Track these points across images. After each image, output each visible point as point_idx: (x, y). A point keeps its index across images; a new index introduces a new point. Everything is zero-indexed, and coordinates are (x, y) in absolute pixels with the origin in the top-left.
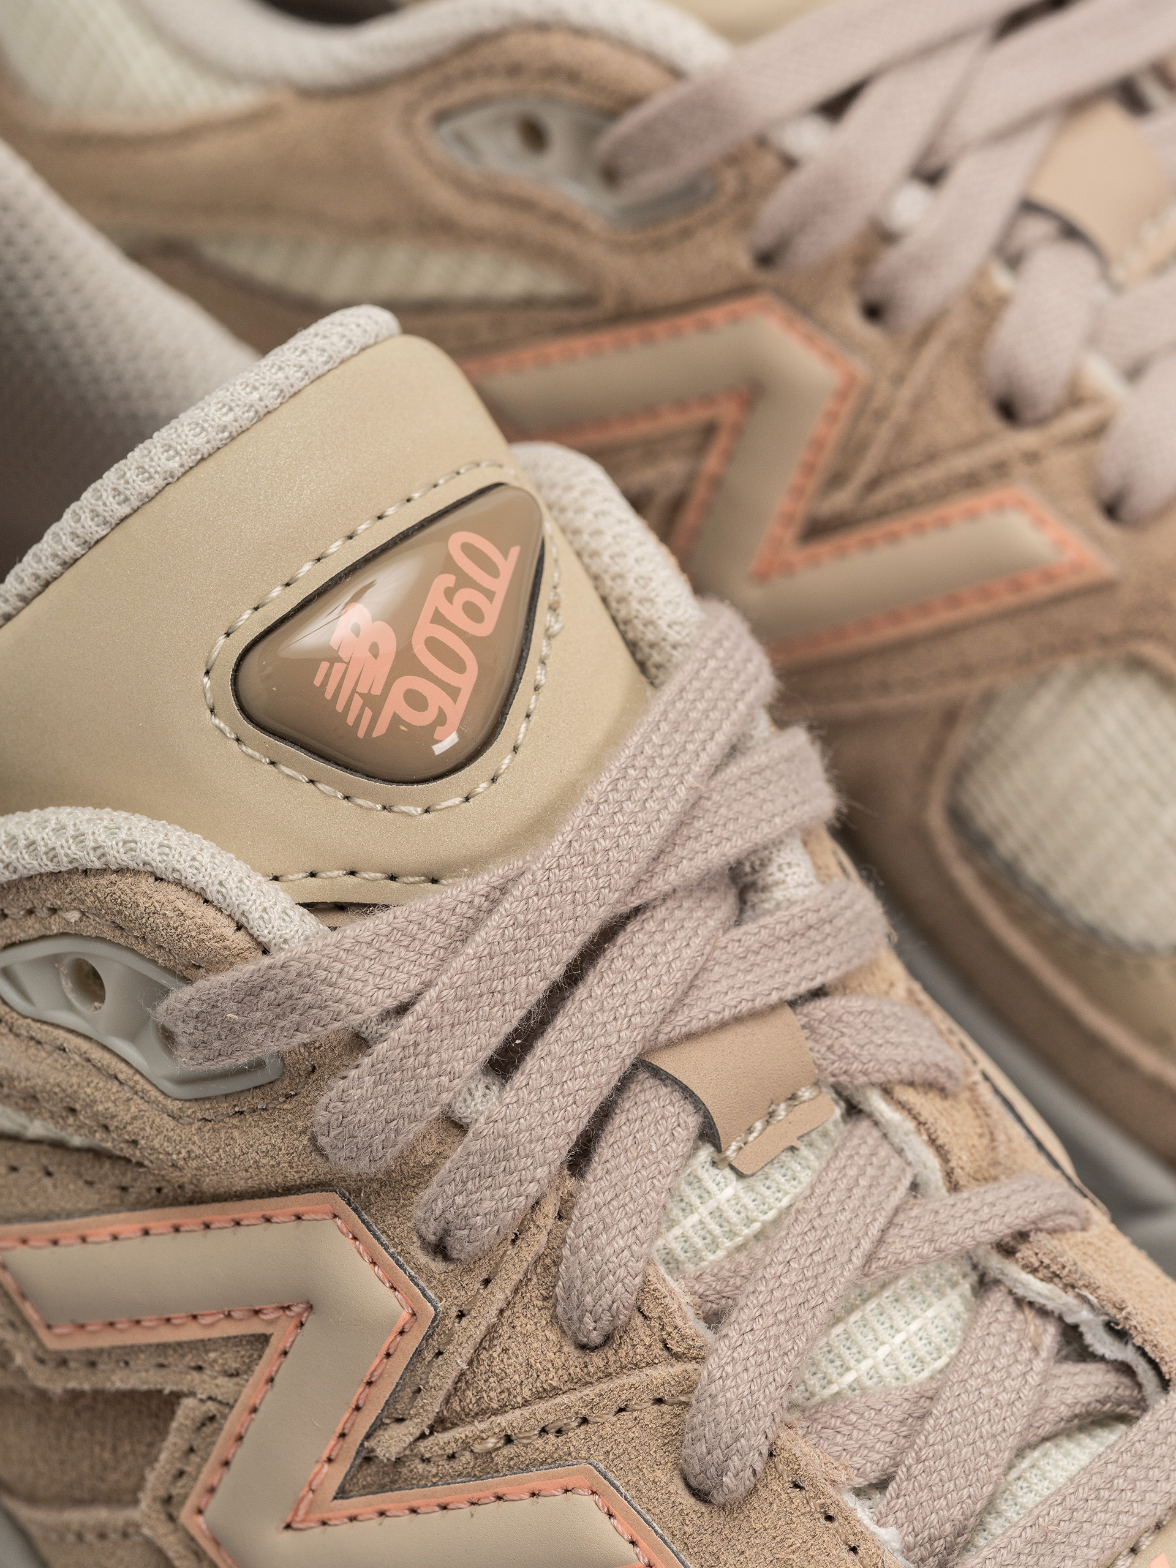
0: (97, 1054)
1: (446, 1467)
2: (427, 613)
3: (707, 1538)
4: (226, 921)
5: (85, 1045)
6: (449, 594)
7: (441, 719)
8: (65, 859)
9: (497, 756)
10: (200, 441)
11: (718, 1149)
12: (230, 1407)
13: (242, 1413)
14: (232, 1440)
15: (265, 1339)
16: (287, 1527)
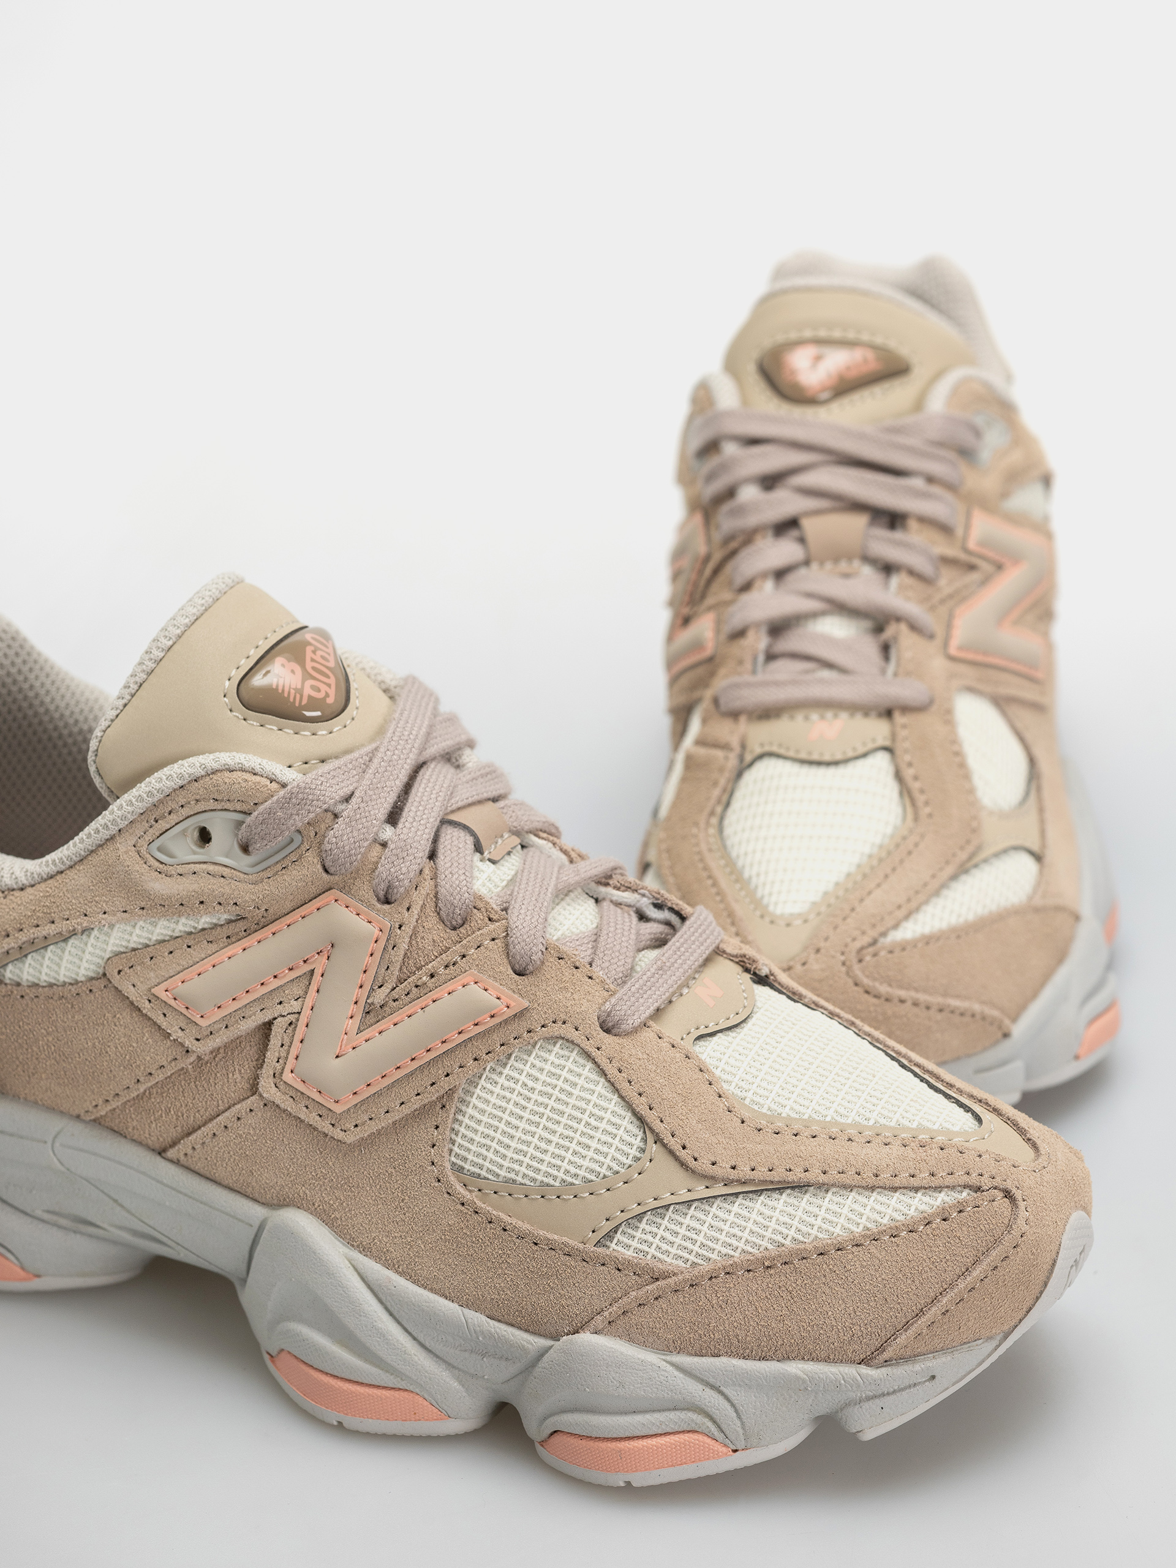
0: (211, 868)
1: (407, 999)
2: (309, 660)
3: (529, 989)
4: (266, 780)
5: (204, 866)
6: (314, 653)
7: (327, 695)
8: (187, 776)
9: (351, 711)
10: (187, 620)
11: (481, 854)
12: (299, 1013)
13: (306, 1012)
14: (304, 1027)
15: (312, 972)
16: (337, 1057)
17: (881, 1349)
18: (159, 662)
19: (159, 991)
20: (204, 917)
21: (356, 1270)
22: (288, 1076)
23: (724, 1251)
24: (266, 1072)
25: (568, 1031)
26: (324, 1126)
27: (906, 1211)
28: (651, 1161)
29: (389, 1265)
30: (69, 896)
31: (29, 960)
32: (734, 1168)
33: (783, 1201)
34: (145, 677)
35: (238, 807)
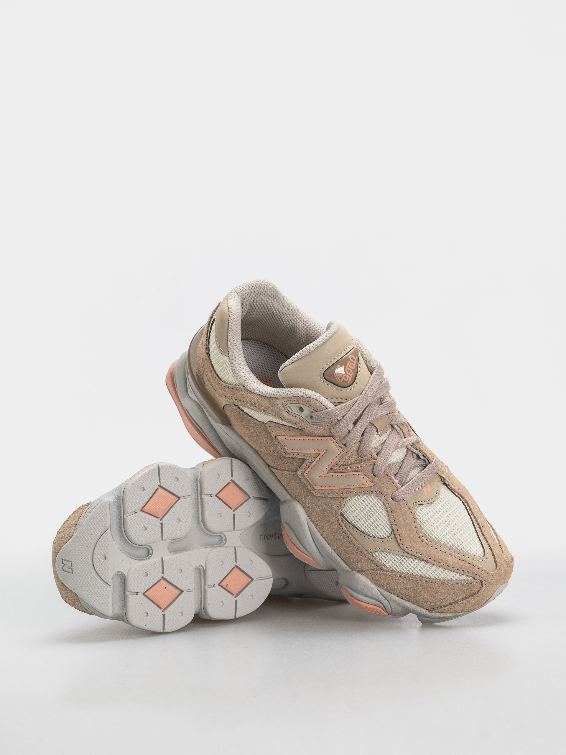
0: (301, 418)
1: (343, 471)
2: (347, 366)
3: (375, 481)
4: (322, 405)
5: (299, 417)
6: (350, 364)
7: (349, 380)
9: (355, 384)
11: (378, 433)
12: (313, 461)
13: (315, 462)
14: (313, 465)
15: (320, 454)
16: (319, 476)
17: (433, 609)
19: (279, 437)
21: (308, 525)
22: (305, 474)
23: (401, 570)
24: (300, 470)
25: (382, 496)
26: (311, 489)
27: (452, 578)
28: (391, 539)
29: (317, 528)
32: (411, 550)
35: (313, 408)
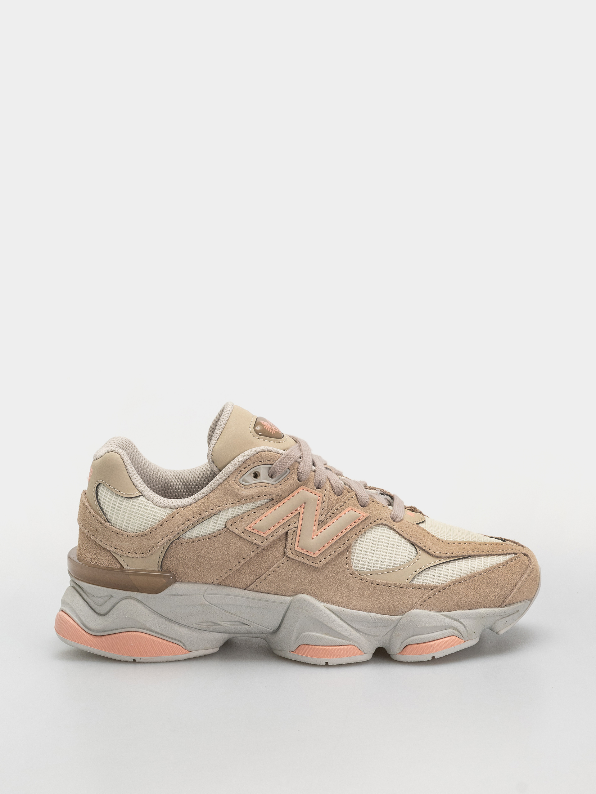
0: (259, 484)
4: (275, 453)
5: (257, 484)
8: (251, 454)
12: (297, 527)
13: (300, 527)
14: (299, 532)
15: (299, 513)
16: (312, 539)
17: (504, 601)
18: (225, 424)
19: (247, 528)
20: (259, 502)
21: (328, 609)
22: (296, 548)
24: (288, 548)
25: (383, 521)
26: (309, 563)
28: (420, 555)
29: (338, 605)
30: (212, 501)
31: (196, 528)
32: (446, 553)
33: (464, 562)
34: (222, 430)
35: (268, 463)
